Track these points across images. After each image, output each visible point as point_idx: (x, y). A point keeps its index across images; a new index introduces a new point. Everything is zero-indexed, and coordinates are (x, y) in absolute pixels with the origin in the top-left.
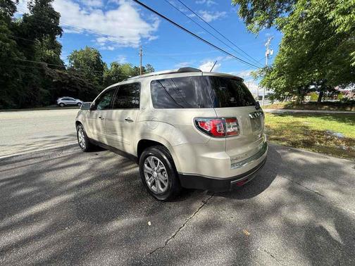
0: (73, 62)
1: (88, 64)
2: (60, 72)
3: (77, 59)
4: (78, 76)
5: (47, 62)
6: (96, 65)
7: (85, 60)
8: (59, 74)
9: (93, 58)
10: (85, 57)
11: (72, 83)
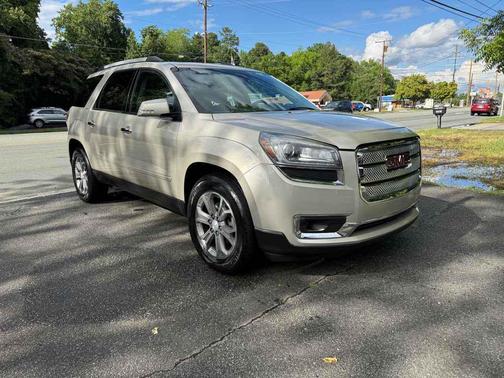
0: (63, 30)
1: (94, 34)
2: (37, 53)
3: (72, 25)
4: (72, 61)
5: (11, 33)
6: (111, 36)
7: (88, 26)
8: (36, 58)
9: (104, 19)
10: (88, 18)
11: (60, 75)
